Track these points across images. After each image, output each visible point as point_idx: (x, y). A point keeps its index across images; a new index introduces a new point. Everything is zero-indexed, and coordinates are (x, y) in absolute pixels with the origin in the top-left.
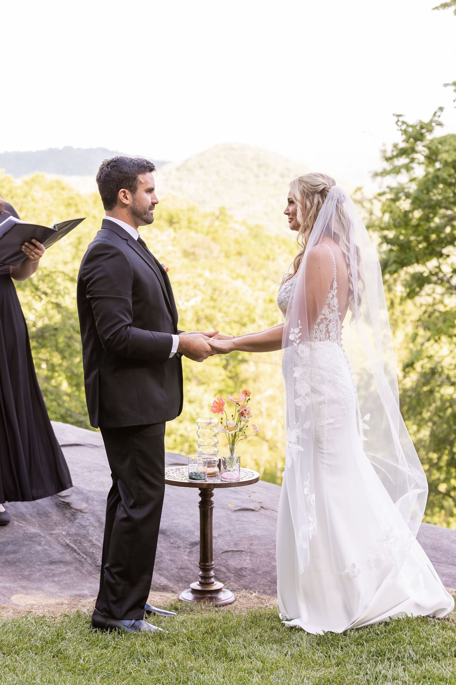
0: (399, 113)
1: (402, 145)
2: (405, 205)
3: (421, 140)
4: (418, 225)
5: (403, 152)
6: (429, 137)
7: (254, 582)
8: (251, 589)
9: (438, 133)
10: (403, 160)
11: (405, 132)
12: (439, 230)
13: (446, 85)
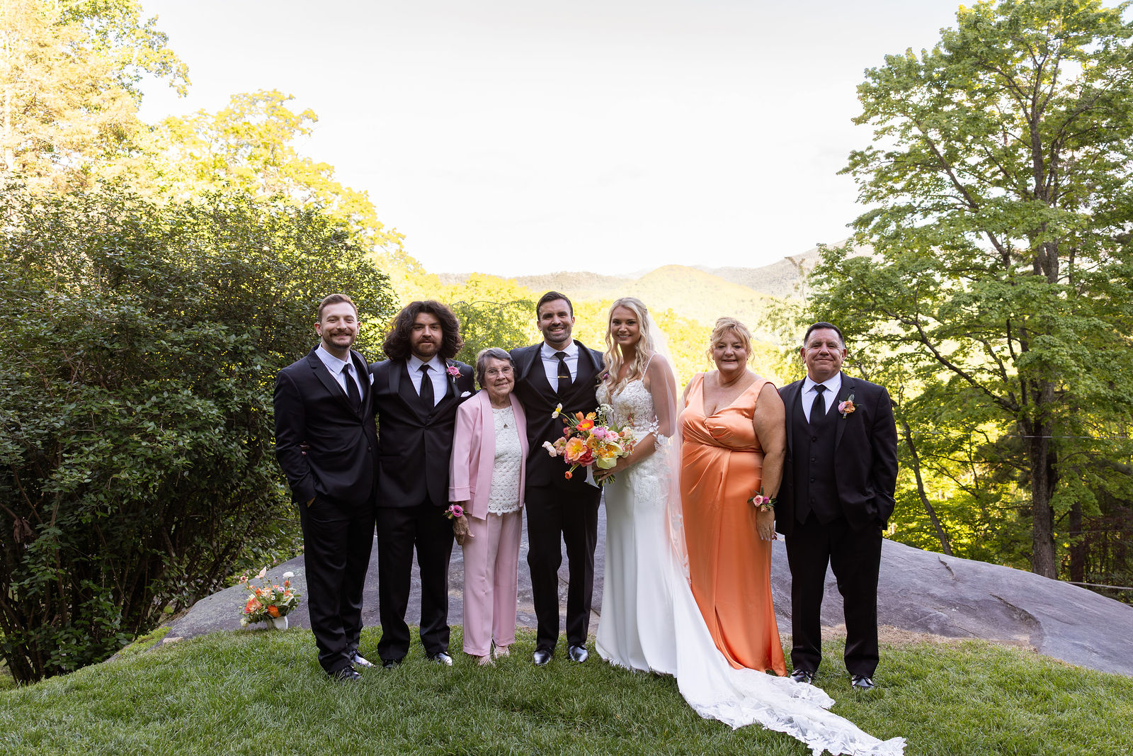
0: (821, 243)
1: (823, 265)
2: (824, 306)
3: (837, 262)
4: (835, 320)
5: (824, 270)
6: (843, 259)
7: (892, 618)
8: (890, 624)
9: (850, 256)
10: (824, 276)
11: (826, 256)
12: (848, 323)
13: (848, 225)
